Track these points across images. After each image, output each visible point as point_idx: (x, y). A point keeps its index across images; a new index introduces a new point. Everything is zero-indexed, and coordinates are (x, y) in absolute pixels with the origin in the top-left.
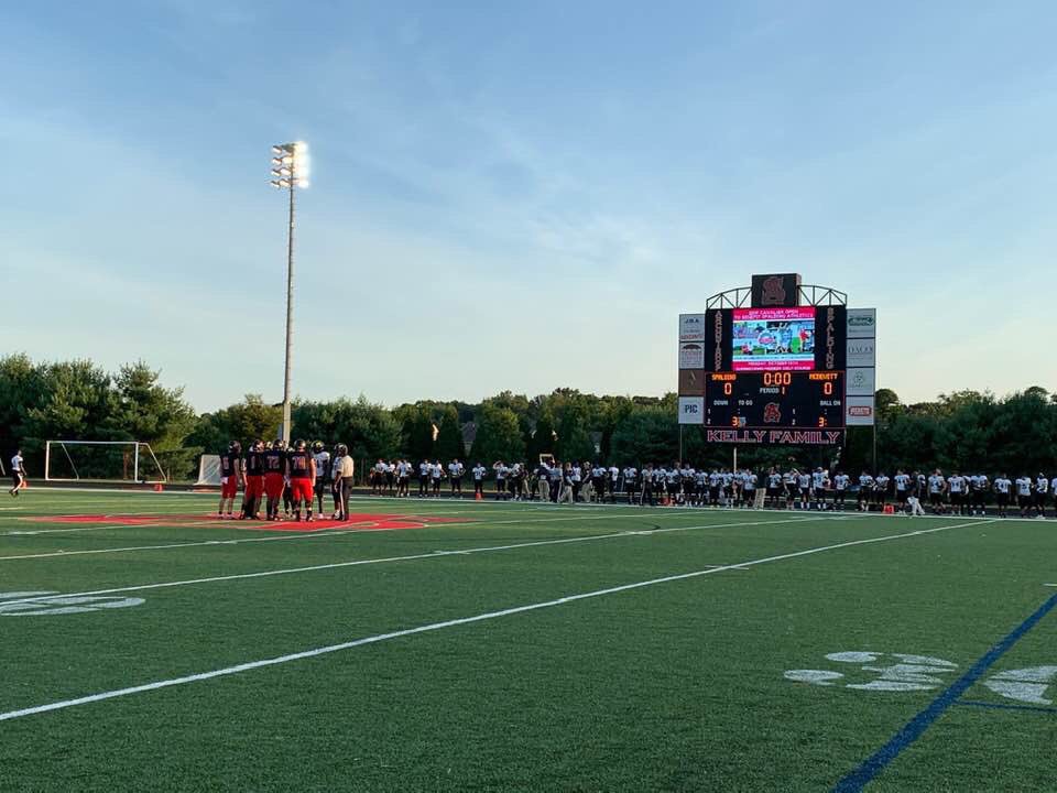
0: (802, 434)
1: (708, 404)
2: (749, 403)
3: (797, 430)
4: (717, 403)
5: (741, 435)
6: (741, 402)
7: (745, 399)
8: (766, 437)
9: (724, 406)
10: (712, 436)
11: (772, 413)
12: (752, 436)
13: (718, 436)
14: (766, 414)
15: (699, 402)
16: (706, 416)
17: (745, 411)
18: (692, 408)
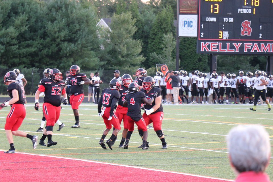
0: (266, 45)
1: (201, 21)
2: (231, 20)
3: (262, 42)
4: (208, 19)
5: (224, 47)
6: (226, 19)
7: (228, 17)
8: (242, 48)
9: (214, 22)
10: (204, 47)
11: (246, 28)
12: (232, 47)
13: (209, 46)
14: (242, 30)
15: (194, 19)
16: (200, 30)
17: (228, 27)
18: (188, 24)
